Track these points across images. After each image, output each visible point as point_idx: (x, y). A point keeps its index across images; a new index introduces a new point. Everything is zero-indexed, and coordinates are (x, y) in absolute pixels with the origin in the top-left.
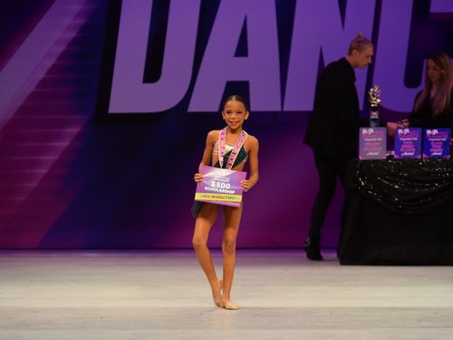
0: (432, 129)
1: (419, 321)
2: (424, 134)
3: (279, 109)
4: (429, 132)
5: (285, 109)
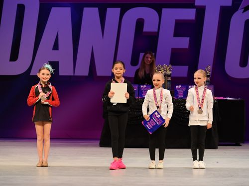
0: (143, 85)
2: (139, 87)
3: (73, 75)
4: (142, 86)
5: (75, 75)
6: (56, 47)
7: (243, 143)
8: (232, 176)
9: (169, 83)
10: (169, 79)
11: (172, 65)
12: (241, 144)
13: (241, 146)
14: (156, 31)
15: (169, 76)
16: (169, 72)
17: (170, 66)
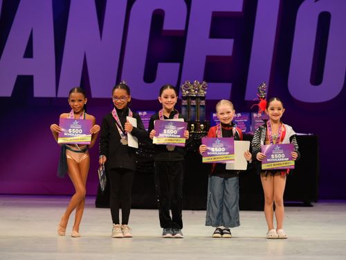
1: (152, 248)
3: (55, 96)
5: (59, 96)
6: (29, 53)
7: (316, 201)
8: (298, 253)
9: (202, 109)
10: (203, 103)
11: (207, 81)
12: (312, 204)
13: (312, 206)
14: (183, 28)
15: (202, 98)
16: (203, 93)
17: (204, 83)
